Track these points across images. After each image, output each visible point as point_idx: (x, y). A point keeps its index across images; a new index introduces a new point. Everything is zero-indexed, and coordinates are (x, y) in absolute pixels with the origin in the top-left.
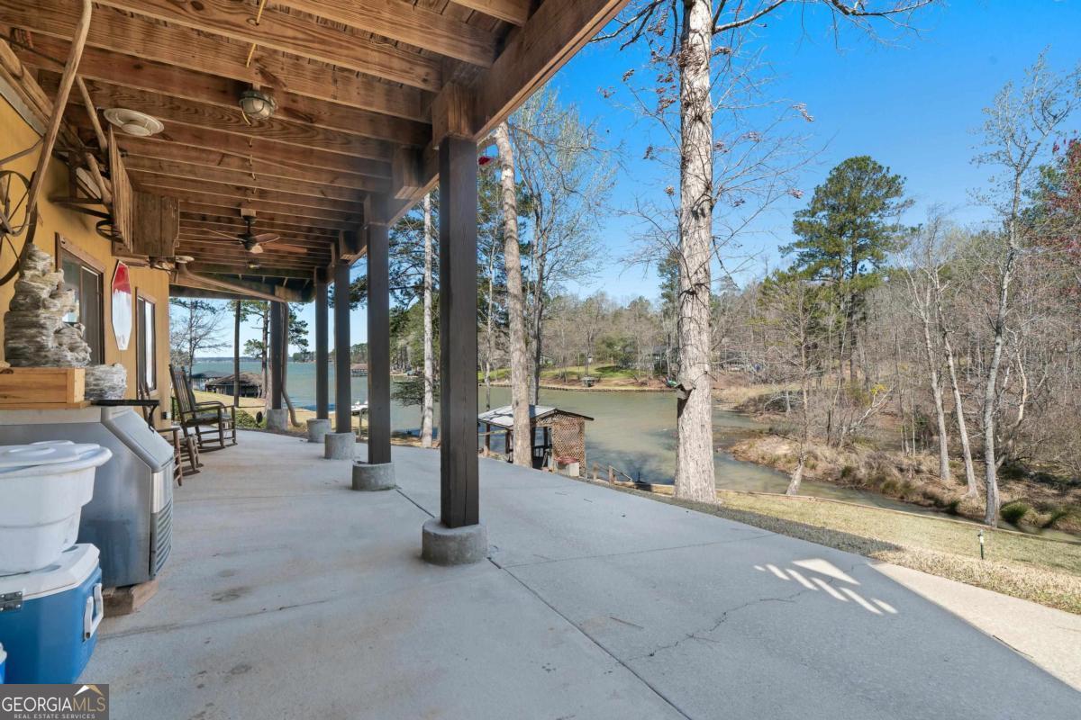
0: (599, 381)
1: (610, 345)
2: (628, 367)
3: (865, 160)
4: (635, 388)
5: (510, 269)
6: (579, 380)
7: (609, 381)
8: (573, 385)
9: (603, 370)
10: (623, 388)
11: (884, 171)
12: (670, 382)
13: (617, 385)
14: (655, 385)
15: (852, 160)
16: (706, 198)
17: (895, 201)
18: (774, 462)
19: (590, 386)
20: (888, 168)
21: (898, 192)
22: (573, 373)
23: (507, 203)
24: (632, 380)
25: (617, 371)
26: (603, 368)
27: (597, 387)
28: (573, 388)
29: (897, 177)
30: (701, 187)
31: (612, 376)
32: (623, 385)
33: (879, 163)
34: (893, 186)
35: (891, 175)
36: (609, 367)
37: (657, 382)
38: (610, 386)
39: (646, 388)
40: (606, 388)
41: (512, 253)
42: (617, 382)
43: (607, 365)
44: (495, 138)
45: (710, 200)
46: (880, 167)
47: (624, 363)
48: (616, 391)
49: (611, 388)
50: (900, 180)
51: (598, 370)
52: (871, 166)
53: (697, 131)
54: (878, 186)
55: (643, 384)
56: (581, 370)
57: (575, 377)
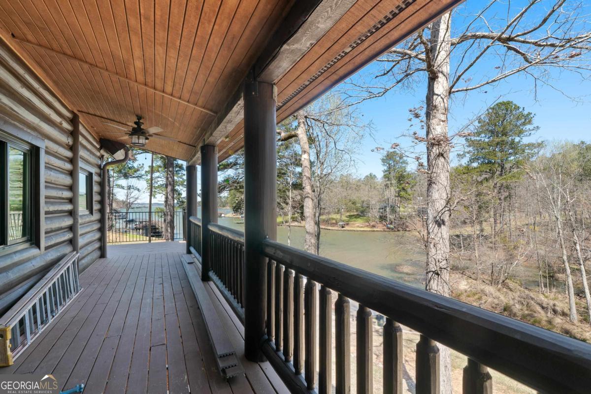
0: (348, 224)
1: (354, 203)
2: (364, 216)
3: (509, 103)
4: (369, 229)
5: (308, 217)
6: (336, 223)
7: (353, 224)
8: (334, 226)
9: (350, 216)
10: (362, 229)
11: (521, 110)
12: (389, 226)
13: (358, 226)
14: (380, 228)
15: (501, 103)
16: (447, 209)
17: (528, 127)
18: (459, 295)
19: (343, 227)
20: (524, 108)
21: (530, 122)
22: (333, 219)
23: (305, 175)
24: (367, 224)
25: (358, 217)
26: (349, 216)
27: (347, 228)
28: (334, 228)
29: (530, 114)
30: (443, 203)
31: (355, 221)
32: (362, 227)
33: (518, 105)
34: (527, 119)
35: (525, 112)
36: (354, 215)
37: (381, 225)
38: (354, 227)
39: (375, 229)
40: (352, 229)
41: (308, 208)
42: (358, 225)
43: (352, 214)
44: (297, 134)
45: (450, 210)
46: (519, 107)
47: (362, 213)
48: (358, 231)
49: (355, 229)
50: (532, 116)
51: (347, 217)
52: (513, 106)
53: (440, 163)
54: (518, 119)
55: (374, 226)
56: (337, 216)
57: (334, 221)
